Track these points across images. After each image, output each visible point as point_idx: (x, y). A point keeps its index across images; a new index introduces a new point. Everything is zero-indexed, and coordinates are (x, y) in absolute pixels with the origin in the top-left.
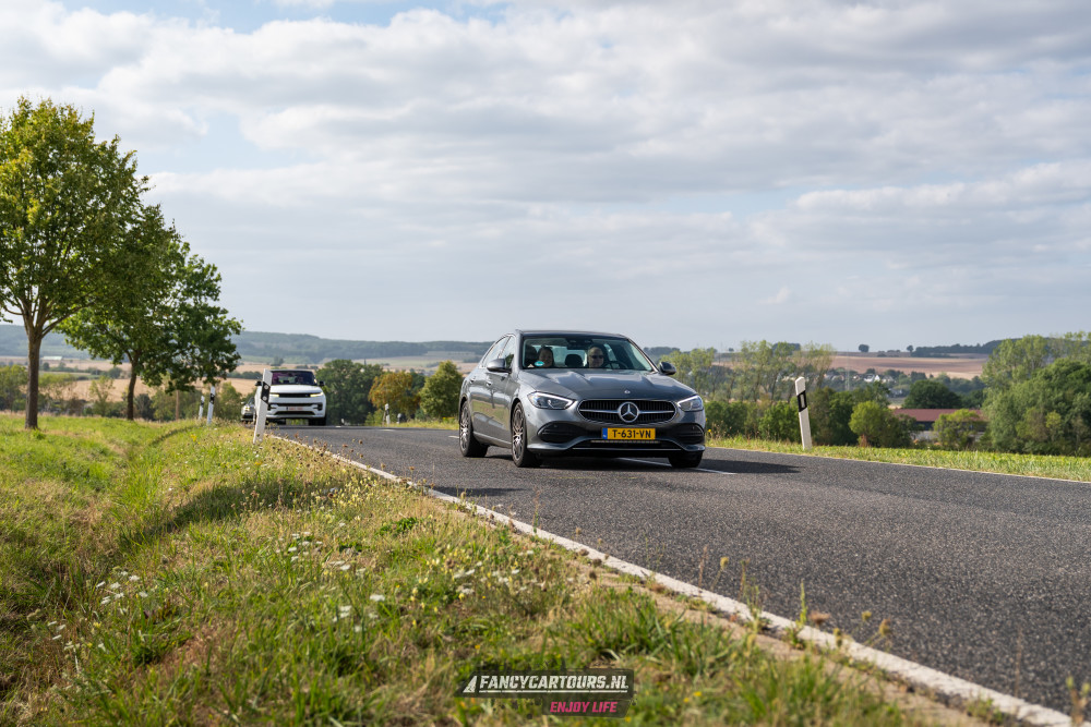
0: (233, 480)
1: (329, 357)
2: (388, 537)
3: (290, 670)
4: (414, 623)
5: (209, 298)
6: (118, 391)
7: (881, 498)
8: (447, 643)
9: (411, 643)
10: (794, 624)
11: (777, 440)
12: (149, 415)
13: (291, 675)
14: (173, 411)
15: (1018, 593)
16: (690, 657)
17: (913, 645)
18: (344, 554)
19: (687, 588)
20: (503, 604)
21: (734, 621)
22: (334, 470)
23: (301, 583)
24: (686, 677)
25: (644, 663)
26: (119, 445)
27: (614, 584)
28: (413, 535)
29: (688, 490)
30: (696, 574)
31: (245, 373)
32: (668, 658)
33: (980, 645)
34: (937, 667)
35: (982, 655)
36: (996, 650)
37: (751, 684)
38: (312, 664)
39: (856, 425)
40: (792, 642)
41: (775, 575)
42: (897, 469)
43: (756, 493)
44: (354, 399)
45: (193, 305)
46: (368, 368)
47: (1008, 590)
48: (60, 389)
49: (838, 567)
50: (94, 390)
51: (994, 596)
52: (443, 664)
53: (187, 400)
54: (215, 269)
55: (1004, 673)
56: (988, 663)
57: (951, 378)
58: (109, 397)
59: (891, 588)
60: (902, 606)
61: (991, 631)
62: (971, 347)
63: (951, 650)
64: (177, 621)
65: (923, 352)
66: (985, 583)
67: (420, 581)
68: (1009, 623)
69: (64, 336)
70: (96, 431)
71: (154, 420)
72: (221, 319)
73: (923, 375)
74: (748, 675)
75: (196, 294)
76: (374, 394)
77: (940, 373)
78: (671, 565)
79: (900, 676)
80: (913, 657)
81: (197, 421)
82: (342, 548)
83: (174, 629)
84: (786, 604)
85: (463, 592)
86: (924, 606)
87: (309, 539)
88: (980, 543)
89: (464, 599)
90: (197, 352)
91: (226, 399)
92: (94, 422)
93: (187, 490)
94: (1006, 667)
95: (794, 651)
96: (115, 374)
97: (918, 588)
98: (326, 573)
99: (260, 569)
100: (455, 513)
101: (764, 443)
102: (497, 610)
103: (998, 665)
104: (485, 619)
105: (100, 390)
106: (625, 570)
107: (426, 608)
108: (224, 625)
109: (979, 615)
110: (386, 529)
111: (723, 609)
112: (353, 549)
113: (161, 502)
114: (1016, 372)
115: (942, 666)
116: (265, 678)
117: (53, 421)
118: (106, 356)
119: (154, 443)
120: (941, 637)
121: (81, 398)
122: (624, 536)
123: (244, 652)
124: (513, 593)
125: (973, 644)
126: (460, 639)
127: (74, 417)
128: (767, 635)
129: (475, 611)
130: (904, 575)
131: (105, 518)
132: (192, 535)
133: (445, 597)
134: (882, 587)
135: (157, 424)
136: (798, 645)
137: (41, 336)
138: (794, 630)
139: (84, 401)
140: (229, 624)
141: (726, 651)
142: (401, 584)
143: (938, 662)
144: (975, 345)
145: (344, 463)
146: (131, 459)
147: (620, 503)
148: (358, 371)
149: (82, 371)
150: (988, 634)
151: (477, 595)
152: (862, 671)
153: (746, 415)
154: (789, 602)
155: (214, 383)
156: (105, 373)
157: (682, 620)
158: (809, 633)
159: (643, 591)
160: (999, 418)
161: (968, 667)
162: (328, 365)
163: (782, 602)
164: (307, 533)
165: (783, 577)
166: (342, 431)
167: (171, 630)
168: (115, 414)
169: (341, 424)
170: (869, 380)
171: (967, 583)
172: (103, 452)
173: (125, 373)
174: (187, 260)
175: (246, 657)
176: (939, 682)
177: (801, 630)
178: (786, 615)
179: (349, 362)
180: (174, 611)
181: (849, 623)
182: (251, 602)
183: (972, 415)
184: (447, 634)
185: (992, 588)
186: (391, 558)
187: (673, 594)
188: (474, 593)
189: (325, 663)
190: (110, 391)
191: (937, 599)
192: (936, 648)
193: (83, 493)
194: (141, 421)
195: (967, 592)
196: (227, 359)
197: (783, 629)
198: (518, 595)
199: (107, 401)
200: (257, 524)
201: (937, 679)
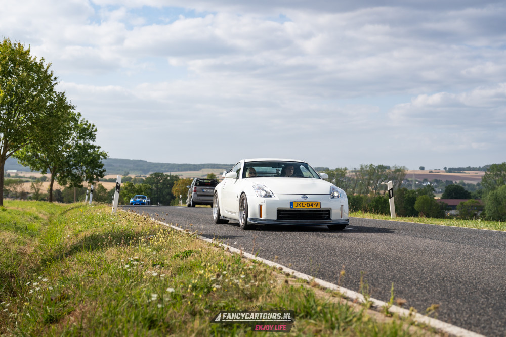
0: (100, 231)
1: (152, 171)
2: (178, 259)
3: (123, 327)
4: (189, 303)
5: (90, 140)
6: (45, 187)
7: (431, 241)
8: (206, 313)
9: (187, 313)
10: (387, 304)
11: (378, 213)
12: (61, 200)
13: (124, 330)
14: (73, 198)
15: (502, 289)
16: (332, 321)
17: (449, 315)
18: (155, 268)
19: (331, 286)
20: (236, 293)
21: (355, 303)
22: (152, 226)
23: (132, 282)
24: (330, 331)
25: (308, 324)
26: (44, 215)
27: (294, 284)
28: (191, 259)
29: (332, 237)
30: (336, 279)
31: (110, 179)
32: (321, 321)
33: (483, 315)
34: (461, 326)
35: (484, 320)
36: (492, 318)
37: (364, 335)
38: (135, 324)
39: (417, 207)
40: (385, 313)
41: (377, 279)
42: (439, 228)
43: (367, 239)
44: (164, 192)
45: (83, 144)
46: (172, 177)
47: (497, 288)
48: (15, 187)
49: (409, 275)
50: (33, 187)
51: (490, 290)
52: (203, 324)
53: (80, 192)
54: (94, 126)
55: (496, 330)
56: (488, 324)
57: (466, 183)
58: (40, 191)
59: (436, 286)
60: (443, 295)
61: (489, 308)
62: (476, 168)
63: (468, 318)
64: (67, 302)
65: (451, 170)
66: (485, 284)
67: (193, 282)
68: (498, 304)
69: (17, 160)
70: (32, 207)
71: (63, 202)
72: (97, 151)
73: (452, 182)
74: (362, 330)
75: (83, 139)
76: (174, 190)
77: (460, 181)
78: (323, 274)
79: (442, 331)
80: (448, 321)
81: (84, 203)
82: (154, 265)
83: (66, 306)
84: (382, 294)
85: (215, 287)
86: (454, 295)
87: (137, 260)
88: (482, 264)
89: (216, 291)
90: (84, 168)
91: (99, 192)
92: (32, 203)
93: (77, 236)
94: (497, 327)
95: (387, 318)
96: (44, 179)
97: (451, 286)
98: (145, 277)
99: (111, 275)
100: (213, 248)
101: (372, 214)
102: (233, 297)
103: (493, 326)
104: (226, 301)
105: (36, 187)
106: (299, 277)
107: (196, 296)
108: (91, 304)
109: (482, 300)
110: (177, 256)
111: (350, 296)
112: (159, 266)
113: (63, 242)
114: (499, 180)
115: (464, 326)
116: (110, 331)
117: (11, 202)
118: (38, 170)
119: (62, 213)
120: (463, 311)
121: (26, 191)
122: (299, 259)
123: (101, 317)
124: (241, 288)
125: (480, 315)
126: (212, 311)
127: (22, 200)
128: (372, 310)
129: (221, 297)
130: (443, 280)
131: (35, 250)
132: (78, 259)
133: (206, 290)
134: (432, 286)
135: (65, 204)
136: (389, 315)
137: (5, 159)
138: (387, 307)
139: (28, 193)
140: (94, 304)
141: (351, 318)
142: (183, 283)
143: (462, 324)
144: (478, 167)
145: (157, 223)
146: (50, 222)
147: (298, 243)
148: (167, 178)
149: (27, 178)
150: (487, 310)
151: (223, 289)
152: (422, 328)
153: (362, 201)
154: (384, 293)
155: (93, 184)
156: (39, 179)
157: (328, 301)
158: (394, 309)
159: (308, 287)
160: (490, 204)
161: (477, 326)
162: (151, 175)
163: (380, 293)
164: (136, 257)
165: (381, 280)
166: (158, 208)
167: (64, 306)
168: (43, 199)
169: (157, 205)
170: (424, 184)
171: (476, 284)
172: (36, 218)
173: (49, 179)
174: (80, 121)
175: (101, 320)
176: (462, 334)
177: (390, 307)
178: (382, 299)
179: (162, 174)
180: (66, 297)
181: (415, 303)
182: (105, 292)
183: (476, 202)
184: (206, 309)
185: (489, 286)
186: (179, 270)
187: (324, 289)
188: (221, 288)
189: (142, 323)
190: (41, 188)
191: (461, 292)
192: (461, 316)
193: (25, 238)
194: (56, 203)
195: (476, 288)
196: (100, 171)
197: (381, 307)
198: (244, 289)
199: (39, 193)
200: (111, 253)
201: (462, 332)
